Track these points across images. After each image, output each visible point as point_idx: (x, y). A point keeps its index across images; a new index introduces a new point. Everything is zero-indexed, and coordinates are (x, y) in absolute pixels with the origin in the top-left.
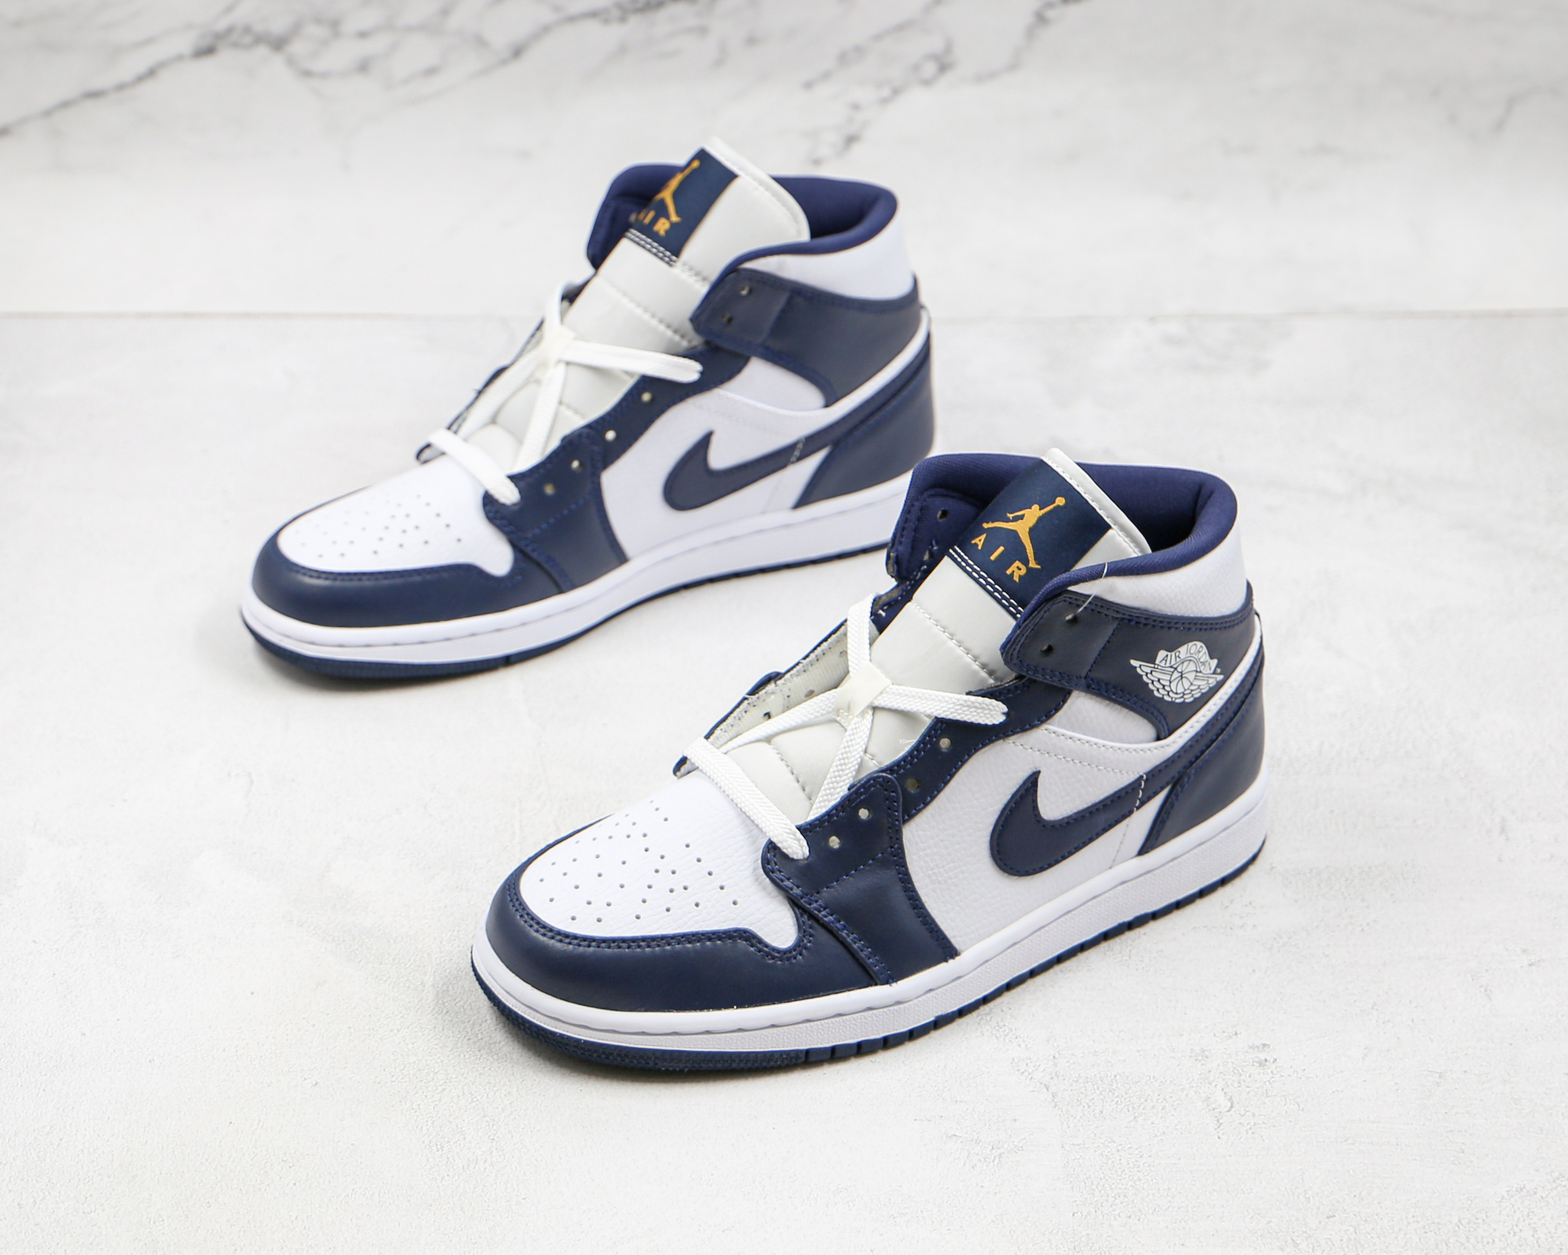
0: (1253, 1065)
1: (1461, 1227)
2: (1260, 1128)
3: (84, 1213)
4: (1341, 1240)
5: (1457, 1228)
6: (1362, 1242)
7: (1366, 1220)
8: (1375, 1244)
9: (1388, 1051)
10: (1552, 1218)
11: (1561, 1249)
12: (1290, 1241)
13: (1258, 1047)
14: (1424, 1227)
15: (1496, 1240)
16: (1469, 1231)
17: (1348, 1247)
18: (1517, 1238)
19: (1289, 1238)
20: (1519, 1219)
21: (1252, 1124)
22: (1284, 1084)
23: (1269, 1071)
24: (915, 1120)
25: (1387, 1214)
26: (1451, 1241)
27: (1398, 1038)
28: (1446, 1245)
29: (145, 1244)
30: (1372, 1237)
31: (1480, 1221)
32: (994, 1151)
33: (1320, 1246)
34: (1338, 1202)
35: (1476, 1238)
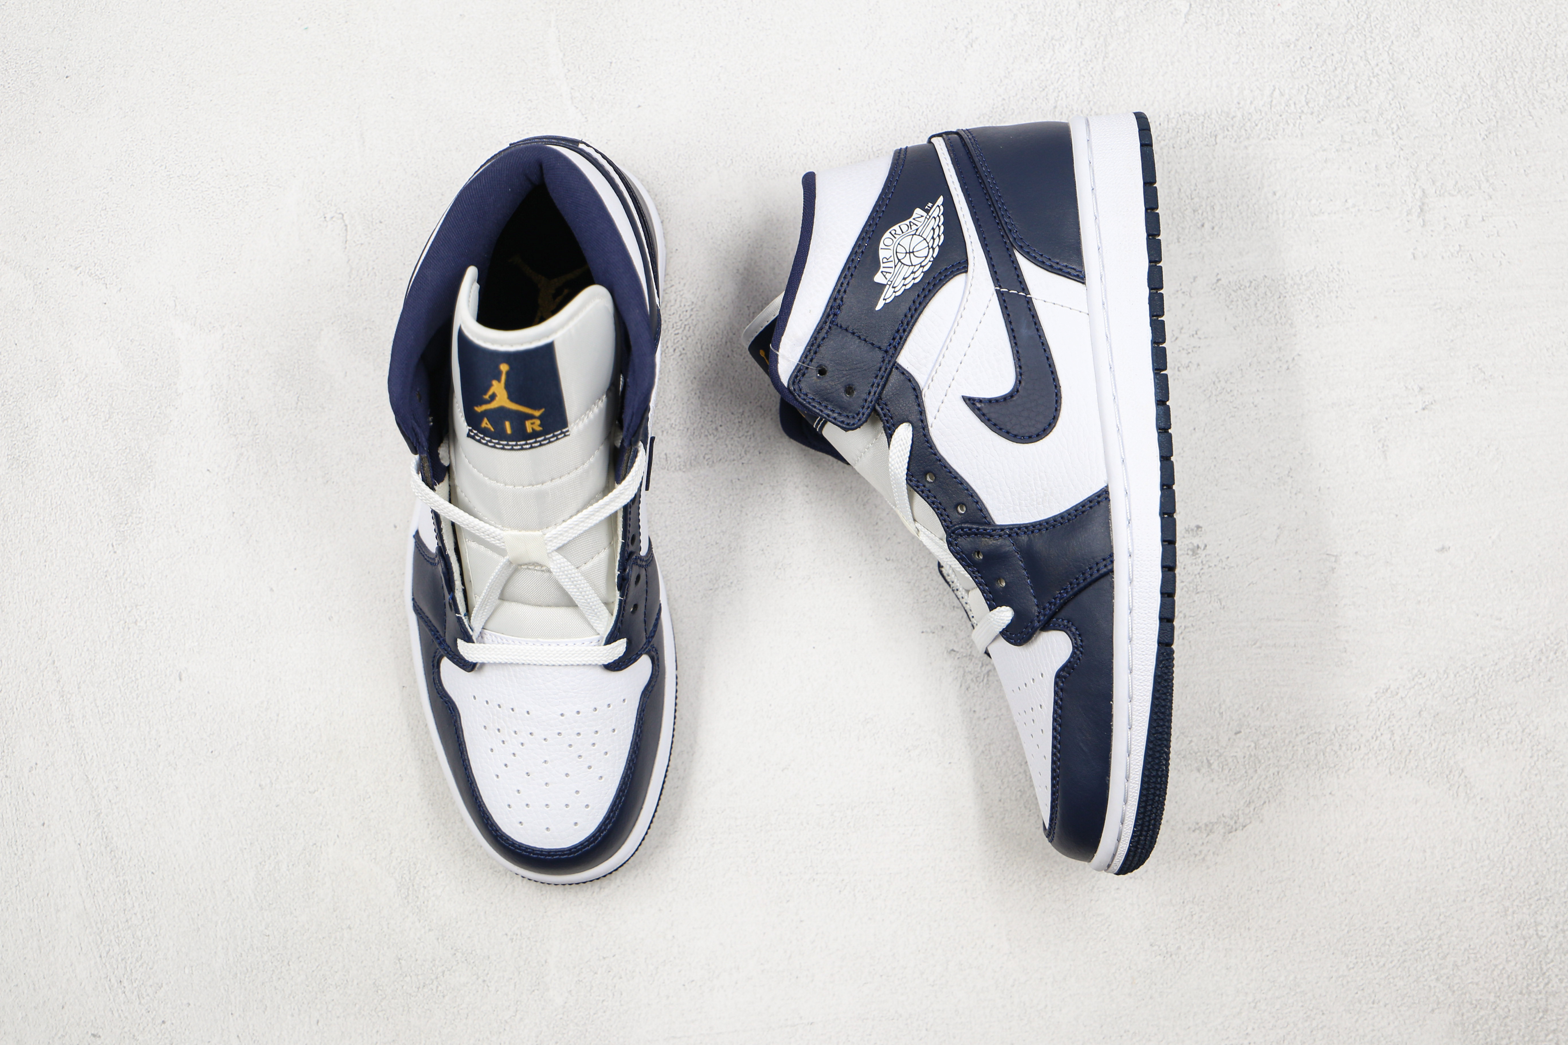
0: (1188, 554)
1: (1337, 735)
2: (1189, 632)
3: (310, 792)
4: (1244, 757)
5: (1333, 737)
6: (1260, 758)
7: (1264, 735)
8: (1269, 759)
9: (1297, 530)
10: (1407, 719)
11: (1410, 751)
12: (1205, 761)
13: (1192, 530)
14: (1308, 737)
15: (1362, 746)
16: (1342, 738)
17: (1249, 763)
18: (1378, 742)
19: (1205, 758)
20: (1381, 723)
21: (1183, 627)
22: (1211, 576)
23: (1200, 561)
24: (923, 632)
25: (1281, 726)
26: (1328, 750)
27: (1306, 513)
28: (1324, 754)
29: (361, 823)
30: (1268, 752)
31: (1351, 727)
32: (983, 669)
33: (1227, 765)
34: (1244, 716)
35: (1347, 745)
